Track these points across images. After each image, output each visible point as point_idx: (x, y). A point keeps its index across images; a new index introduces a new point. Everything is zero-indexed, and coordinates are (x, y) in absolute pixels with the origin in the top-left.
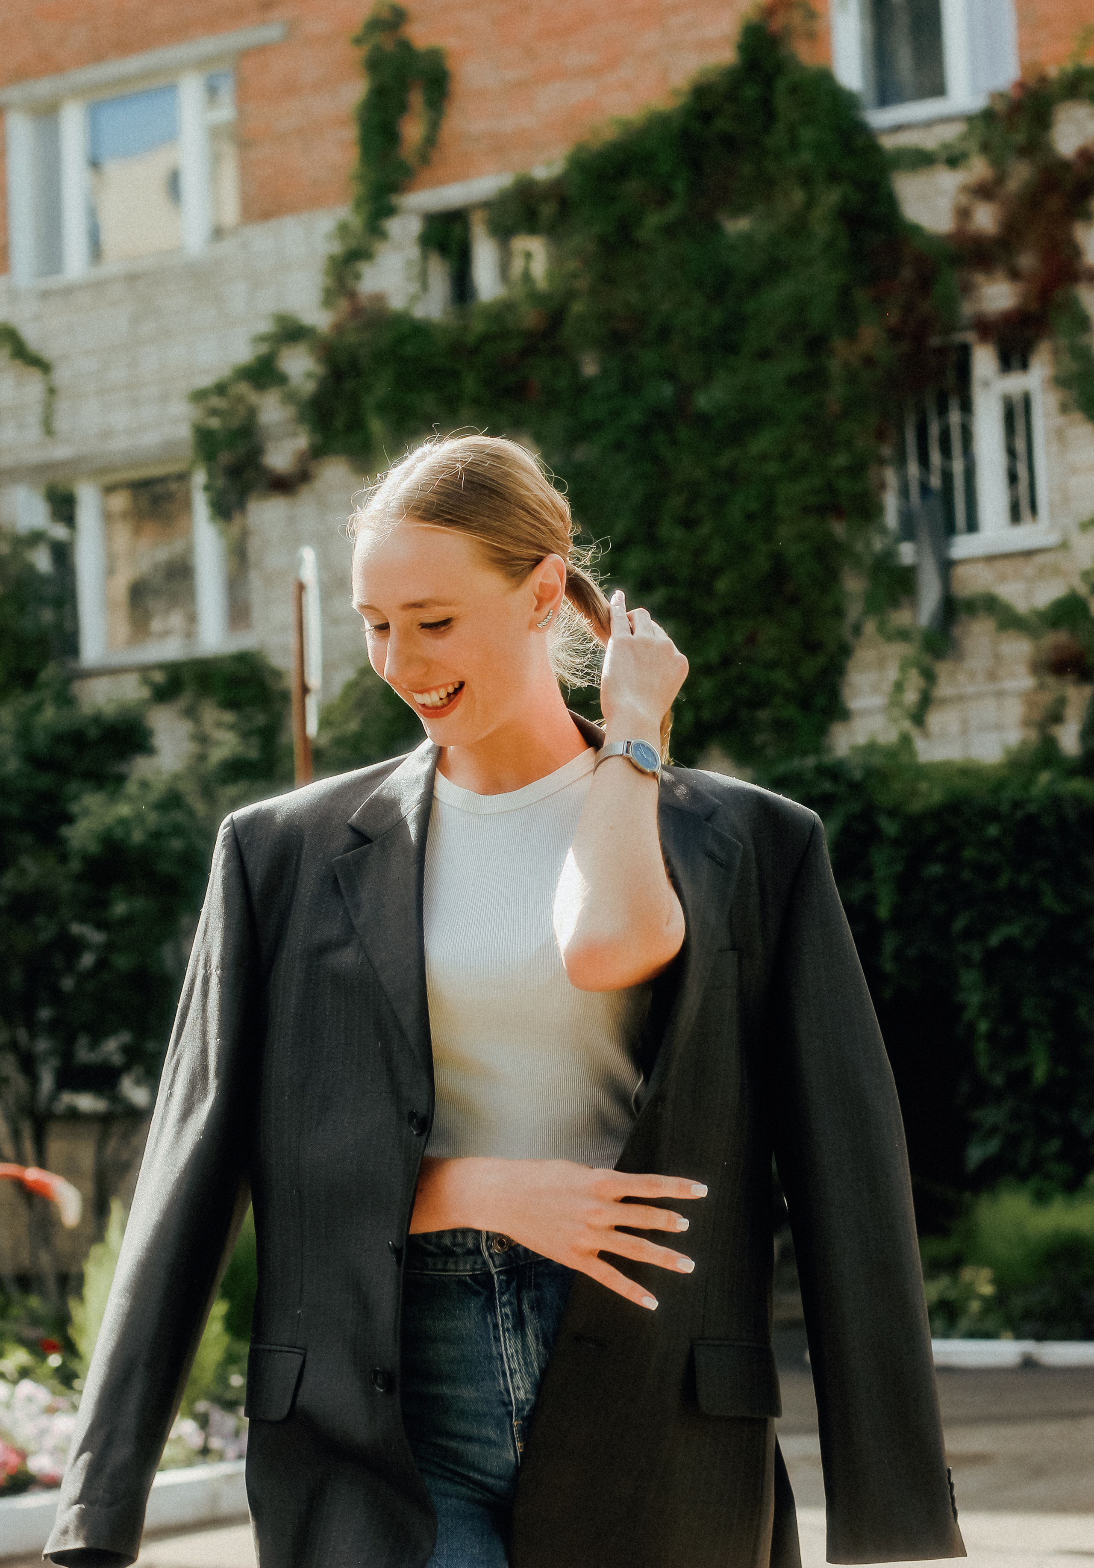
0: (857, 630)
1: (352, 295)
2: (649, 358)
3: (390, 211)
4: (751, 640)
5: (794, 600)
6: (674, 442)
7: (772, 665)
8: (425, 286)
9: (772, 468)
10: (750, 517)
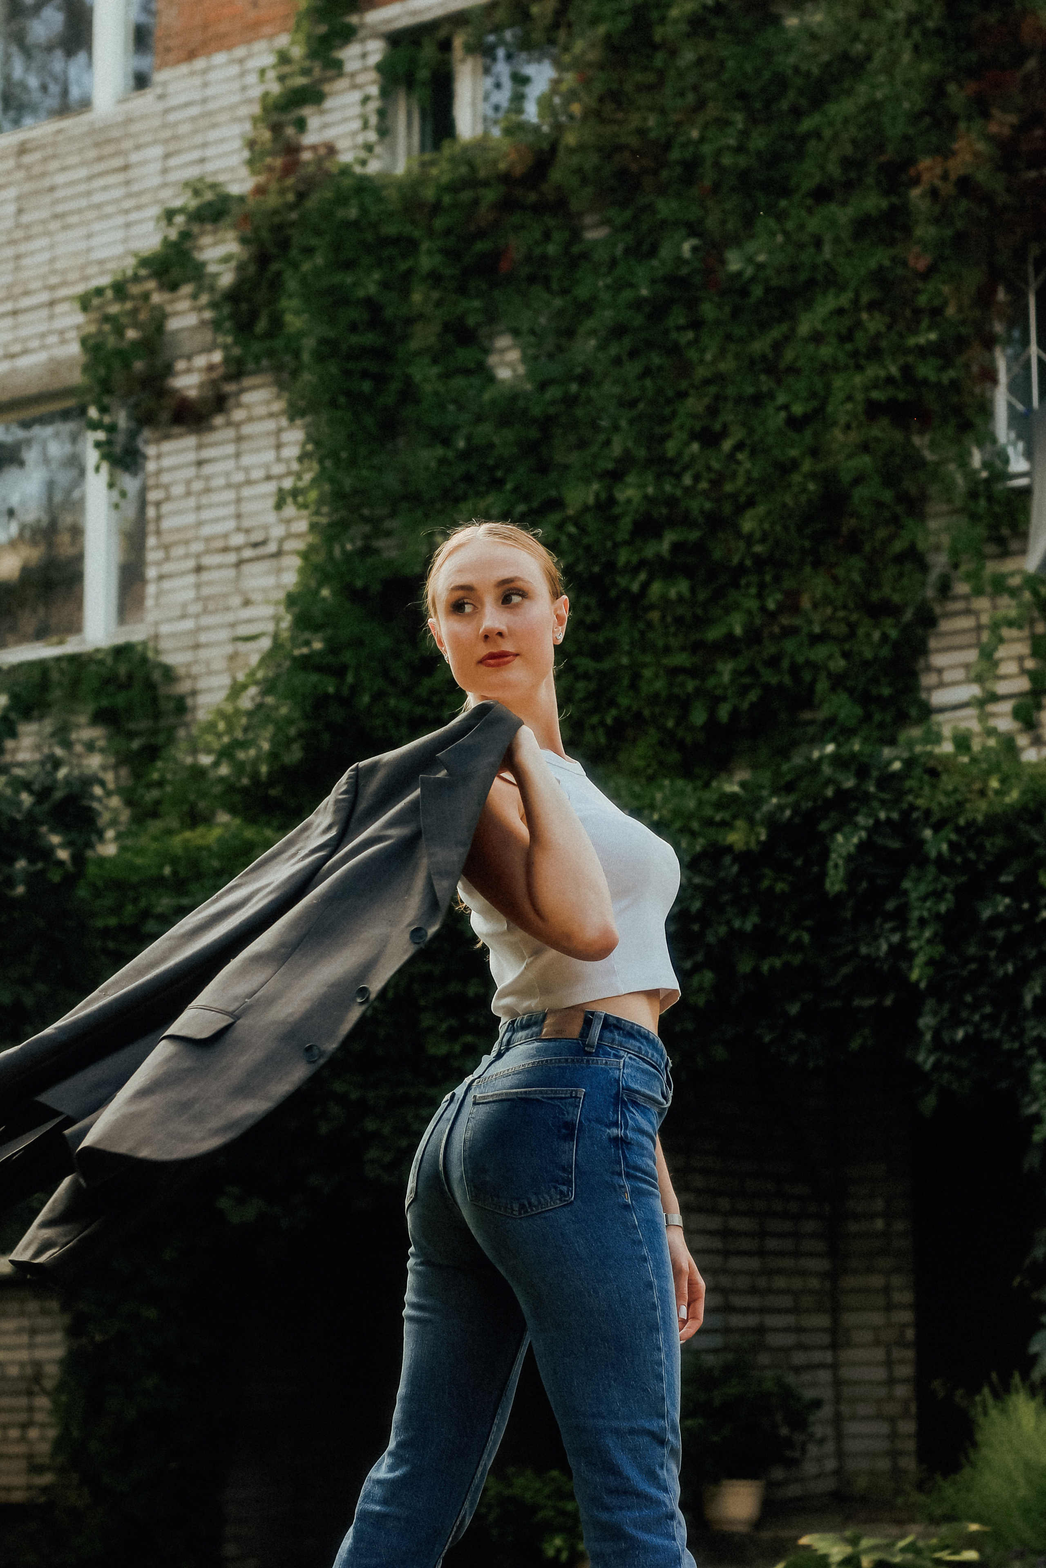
0: (945, 589)
1: (292, 150)
2: (666, 208)
3: (348, 35)
4: (791, 605)
5: (853, 545)
6: (696, 324)
7: (815, 640)
8: (384, 132)
9: (826, 352)
10: (795, 424)
